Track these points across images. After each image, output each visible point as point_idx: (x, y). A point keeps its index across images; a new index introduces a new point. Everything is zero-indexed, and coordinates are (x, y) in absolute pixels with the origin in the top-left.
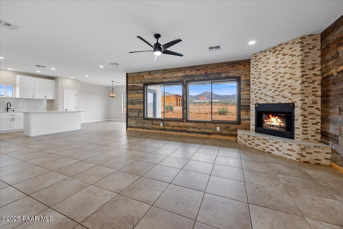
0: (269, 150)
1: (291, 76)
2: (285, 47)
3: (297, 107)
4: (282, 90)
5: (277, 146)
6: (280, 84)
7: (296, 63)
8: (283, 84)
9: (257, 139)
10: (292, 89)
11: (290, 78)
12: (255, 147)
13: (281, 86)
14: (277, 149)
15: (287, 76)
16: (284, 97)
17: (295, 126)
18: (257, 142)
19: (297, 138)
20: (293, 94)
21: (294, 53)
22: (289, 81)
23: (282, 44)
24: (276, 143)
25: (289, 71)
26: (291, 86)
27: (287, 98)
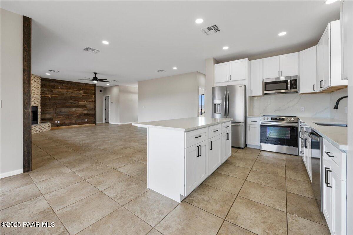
0: (42, 131)
1: (37, 93)
2: (35, 77)
3: (39, 108)
4: (34, 100)
5: (45, 127)
6: (33, 96)
7: (39, 88)
8: (34, 96)
9: (37, 127)
10: (38, 100)
11: (37, 94)
12: (36, 133)
13: (34, 97)
14: (45, 128)
15: (36, 93)
16: (35, 103)
17: (39, 117)
18: (36, 129)
19: (39, 122)
20: (38, 102)
21: (38, 83)
22: (37, 95)
23: (34, 75)
24: (44, 126)
25: (37, 90)
26: (37, 98)
27: (36, 103)
